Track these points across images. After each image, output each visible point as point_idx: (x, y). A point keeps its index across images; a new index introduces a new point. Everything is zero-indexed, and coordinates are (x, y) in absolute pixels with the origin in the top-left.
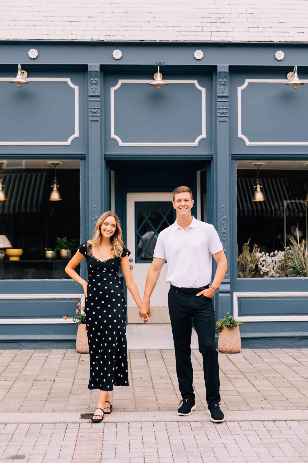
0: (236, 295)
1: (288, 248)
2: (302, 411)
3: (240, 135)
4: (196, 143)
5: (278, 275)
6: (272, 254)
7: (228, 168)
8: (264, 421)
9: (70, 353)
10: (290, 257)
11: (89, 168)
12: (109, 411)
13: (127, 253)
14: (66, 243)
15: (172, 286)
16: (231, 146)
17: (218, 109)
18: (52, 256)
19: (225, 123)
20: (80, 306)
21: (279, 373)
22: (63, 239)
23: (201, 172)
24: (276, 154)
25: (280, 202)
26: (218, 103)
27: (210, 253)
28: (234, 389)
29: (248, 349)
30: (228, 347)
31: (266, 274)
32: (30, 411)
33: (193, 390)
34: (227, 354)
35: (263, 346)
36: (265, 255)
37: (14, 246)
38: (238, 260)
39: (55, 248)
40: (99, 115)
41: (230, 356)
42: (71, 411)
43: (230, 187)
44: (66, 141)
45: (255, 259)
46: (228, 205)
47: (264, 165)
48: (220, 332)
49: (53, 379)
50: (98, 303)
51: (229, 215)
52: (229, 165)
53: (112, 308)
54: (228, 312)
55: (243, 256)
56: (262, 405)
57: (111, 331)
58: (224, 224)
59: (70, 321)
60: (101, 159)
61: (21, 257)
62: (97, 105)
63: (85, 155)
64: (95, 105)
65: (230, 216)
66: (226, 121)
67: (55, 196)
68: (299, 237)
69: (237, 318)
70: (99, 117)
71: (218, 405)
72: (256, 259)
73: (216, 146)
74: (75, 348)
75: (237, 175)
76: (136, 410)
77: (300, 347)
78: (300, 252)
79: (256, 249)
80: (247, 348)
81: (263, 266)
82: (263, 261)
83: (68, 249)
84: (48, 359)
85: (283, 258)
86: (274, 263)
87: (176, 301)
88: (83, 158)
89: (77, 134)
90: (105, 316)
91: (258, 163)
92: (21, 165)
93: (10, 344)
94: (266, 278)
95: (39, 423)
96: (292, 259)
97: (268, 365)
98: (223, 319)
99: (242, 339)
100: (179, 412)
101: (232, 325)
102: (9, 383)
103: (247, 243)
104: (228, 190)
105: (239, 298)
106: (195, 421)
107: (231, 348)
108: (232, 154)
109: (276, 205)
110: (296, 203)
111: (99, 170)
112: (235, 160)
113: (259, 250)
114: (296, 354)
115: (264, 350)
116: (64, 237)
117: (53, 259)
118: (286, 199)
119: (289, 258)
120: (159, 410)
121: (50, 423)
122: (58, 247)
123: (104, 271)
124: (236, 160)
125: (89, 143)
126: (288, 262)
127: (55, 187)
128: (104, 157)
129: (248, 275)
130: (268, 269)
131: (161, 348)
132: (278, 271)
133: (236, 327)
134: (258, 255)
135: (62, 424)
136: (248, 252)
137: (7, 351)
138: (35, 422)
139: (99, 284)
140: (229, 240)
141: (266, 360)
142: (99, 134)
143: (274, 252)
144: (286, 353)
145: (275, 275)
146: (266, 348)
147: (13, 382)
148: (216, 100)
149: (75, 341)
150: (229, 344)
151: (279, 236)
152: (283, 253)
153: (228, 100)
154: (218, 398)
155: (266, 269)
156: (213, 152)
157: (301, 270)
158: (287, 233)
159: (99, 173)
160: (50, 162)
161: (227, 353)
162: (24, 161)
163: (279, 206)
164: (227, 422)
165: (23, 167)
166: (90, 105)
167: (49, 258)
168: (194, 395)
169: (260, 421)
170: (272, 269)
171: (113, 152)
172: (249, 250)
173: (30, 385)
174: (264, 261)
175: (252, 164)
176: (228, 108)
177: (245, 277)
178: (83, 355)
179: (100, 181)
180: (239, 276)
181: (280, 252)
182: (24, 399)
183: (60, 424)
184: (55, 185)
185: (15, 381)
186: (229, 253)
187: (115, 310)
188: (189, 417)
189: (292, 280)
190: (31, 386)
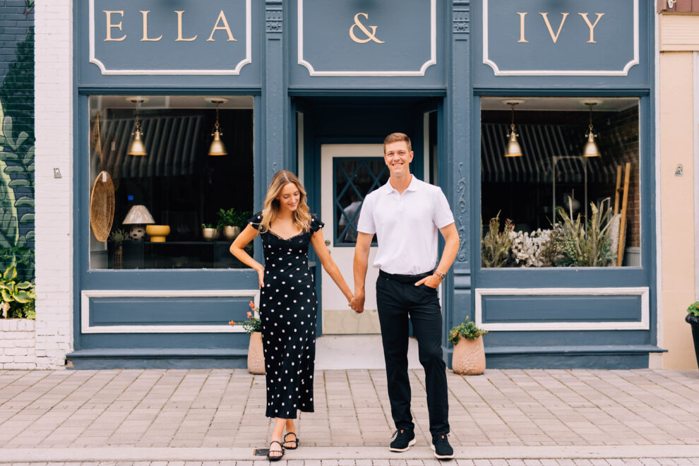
0: (479, 292)
1: (557, 225)
2: (563, 447)
3: (486, 60)
4: (422, 72)
5: (541, 264)
6: (533, 233)
7: (469, 108)
8: (509, 459)
9: (239, 374)
10: (560, 238)
11: (267, 109)
12: (294, 445)
13: (320, 226)
14: (233, 218)
15: (381, 272)
16: (472, 76)
17: (455, 22)
18: (213, 235)
19: (464, 42)
20: (254, 307)
21: (537, 401)
22: (228, 211)
23: (430, 114)
24: (539, 88)
25: (548, 158)
26: (454, 14)
27: (435, 226)
28: (472, 420)
29: (495, 370)
30: (467, 366)
31: (524, 262)
32: (184, 446)
33: (412, 418)
34: (465, 377)
35: (518, 365)
36: (522, 235)
37: (158, 222)
38: (482, 241)
39: (217, 224)
40: (281, 31)
41: (469, 378)
42: (241, 446)
43: (471, 136)
44: (234, 68)
45: (507, 240)
46: (468, 162)
47: (522, 104)
48: (456, 344)
49: (216, 407)
50: (278, 297)
51: (469, 176)
52: (470, 103)
53: (299, 305)
54: (467, 317)
55: (491, 237)
56: (510, 440)
57: (296, 336)
58: (462, 189)
59: (239, 328)
60: (284, 94)
61: (168, 237)
62: (278, 16)
63: (260, 89)
64: (275, 16)
65: (471, 178)
66: (465, 40)
67: (217, 149)
68: (573, 210)
69: (480, 325)
70: (281, 34)
71: (446, 437)
72: (509, 240)
73: (451, 76)
74: (246, 367)
75: (482, 118)
76: (332, 445)
77: (571, 367)
78: (573, 231)
79: (510, 226)
80: (494, 368)
81: (519, 251)
82: (519, 243)
83: (235, 226)
84: (208, 382)
85: (549, 239)
86: (536, 248)
87: (387, 293)
88: (257, 93)
89: (248, 59)
90: (288, 316)
91: (513, 101)
92: (163, 104)
93: (152, 362)
94: (523, 268)
95: (198, 461)
96: (561, 241)
97: (522, 391)
98: (459, 327)
99: (488, 355)
100: (392, 447)
101: (472, 335)
102: (154, 411)
103: (496, 217)
104: (469, 141)
105: (483, 297)
106: (414, 459)
107: (471, 368)
108: (474, 89)
109: (542, 163)
110: (572, 160)
111: (281, 112)
112: (478, 97)
113: (513, 227)
114: (564, 376)
115: (519, 371)
116: (229, 209)
117: (214, 239)
118: (557, 155)
119: (557, 240)
120: (364, 444)
121: (212, 461)
122: (221, 223)
123: (289, 253)
124: (480, 96)
125: (267, 71)
126: (555, 245)
127: (217, 135)
128: (289, 93)
129: (498, 264)
130: (526, 256)
131: (370, 368)
132: (542, 258)
133: (478, 337)
134: (513, 234)
135: (229, 462)
136: (498, 230)
137: (148, 371)
138: (192, 459)
139: (282, 271)
140: (469, 212)
141: (520, 384)
142: (281, 59)
143: (536, 230)
144: (550, 375)
145: (536, 264)
146: (522, 369)
147: (158, 410)
148: (451, 9)
149: (245, 357)
150: (468, 362)
151: (546, 209)
152: (549, 232)
153: (468, 10)
154: (446, 428)
155: (524, 255)
156: (447, 85)
157: (575, 257)
158: (557, 205)
159: (281, 116)
160: (210, 99)
161: (465, 374)
162: (168, 98)
163: (546, 165)
164: (458, 461)
165: (167, 107)
166: (267, 16)
167: (208, 238)
168: (413, 424)
169: (503, 458)
170: (532, 256)
171: (301, 85)
172: (499, 228)
173: (183, 414)
174: (521, 243)
175: (504, 103)
176: (468, 20)
177: (492, 266)
178: (257, 377)
179: (282, 127)
180: (485, 266)
181: (544, 231)
182: (175, 431)
183: (227, 462)
184: (217, 133)
185: (162, 409)
186: (469, 231)
187: (302, 308)
188: (406, 453)
189: (561, 271)
190: (183, 416)
